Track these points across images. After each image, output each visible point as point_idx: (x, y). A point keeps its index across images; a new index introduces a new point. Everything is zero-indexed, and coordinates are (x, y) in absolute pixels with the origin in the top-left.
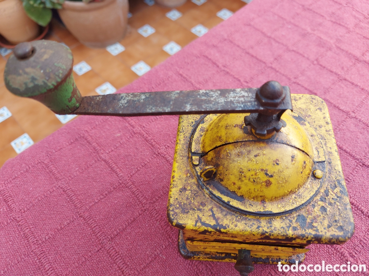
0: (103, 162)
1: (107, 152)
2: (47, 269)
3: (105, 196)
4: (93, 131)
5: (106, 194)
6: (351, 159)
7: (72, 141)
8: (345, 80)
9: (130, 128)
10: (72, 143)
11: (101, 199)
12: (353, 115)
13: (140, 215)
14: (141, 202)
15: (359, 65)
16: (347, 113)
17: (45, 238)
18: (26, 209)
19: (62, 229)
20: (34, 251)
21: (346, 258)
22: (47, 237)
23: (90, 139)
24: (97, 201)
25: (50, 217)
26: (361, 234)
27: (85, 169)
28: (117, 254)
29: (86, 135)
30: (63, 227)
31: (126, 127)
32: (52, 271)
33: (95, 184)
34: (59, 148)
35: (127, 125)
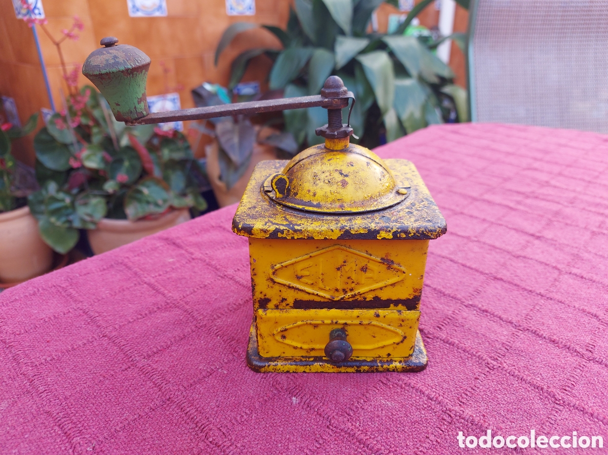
0: (145, 285)
1: (153, 276)
2: (41, 391)
3: (145, 316)
4: (137, 258)
5: (146, 314)
6: (478, 274)
7: (105, 267)
8: (462, 213)
9: (187, 255)
10: (104, 270)
11: (138, 319)
12: (476, 239)
13: (193, 331)
14: (196, 319)
15: (477, 203)
16: (468, 238)
17: (46, 360)
18: (23, 331)
19: (73, 349)
20: (25, 373)
21: (486, 361)
22: (49, 359)
23: (130, 264)
24: (132, 321)
25: (57, 339)
26: (503, 338)
27: (120, 292)
28: (153, 371)
29: (126, 260)
30: (75, 347)
31: (181, 255)
32: (49, 393)
33: (130, 305)
34: (85, 272)
35: (183, 252)
